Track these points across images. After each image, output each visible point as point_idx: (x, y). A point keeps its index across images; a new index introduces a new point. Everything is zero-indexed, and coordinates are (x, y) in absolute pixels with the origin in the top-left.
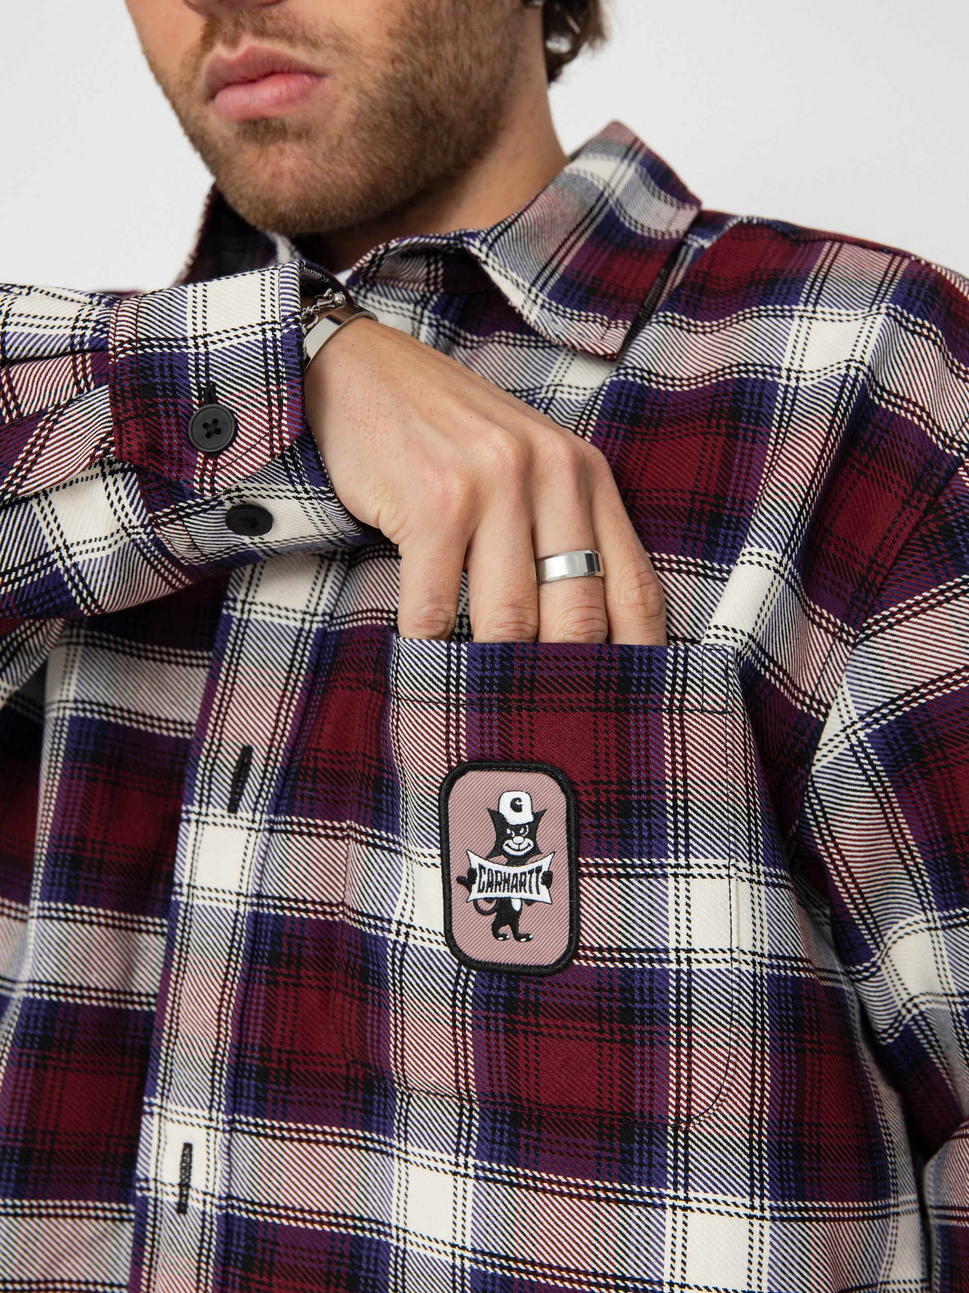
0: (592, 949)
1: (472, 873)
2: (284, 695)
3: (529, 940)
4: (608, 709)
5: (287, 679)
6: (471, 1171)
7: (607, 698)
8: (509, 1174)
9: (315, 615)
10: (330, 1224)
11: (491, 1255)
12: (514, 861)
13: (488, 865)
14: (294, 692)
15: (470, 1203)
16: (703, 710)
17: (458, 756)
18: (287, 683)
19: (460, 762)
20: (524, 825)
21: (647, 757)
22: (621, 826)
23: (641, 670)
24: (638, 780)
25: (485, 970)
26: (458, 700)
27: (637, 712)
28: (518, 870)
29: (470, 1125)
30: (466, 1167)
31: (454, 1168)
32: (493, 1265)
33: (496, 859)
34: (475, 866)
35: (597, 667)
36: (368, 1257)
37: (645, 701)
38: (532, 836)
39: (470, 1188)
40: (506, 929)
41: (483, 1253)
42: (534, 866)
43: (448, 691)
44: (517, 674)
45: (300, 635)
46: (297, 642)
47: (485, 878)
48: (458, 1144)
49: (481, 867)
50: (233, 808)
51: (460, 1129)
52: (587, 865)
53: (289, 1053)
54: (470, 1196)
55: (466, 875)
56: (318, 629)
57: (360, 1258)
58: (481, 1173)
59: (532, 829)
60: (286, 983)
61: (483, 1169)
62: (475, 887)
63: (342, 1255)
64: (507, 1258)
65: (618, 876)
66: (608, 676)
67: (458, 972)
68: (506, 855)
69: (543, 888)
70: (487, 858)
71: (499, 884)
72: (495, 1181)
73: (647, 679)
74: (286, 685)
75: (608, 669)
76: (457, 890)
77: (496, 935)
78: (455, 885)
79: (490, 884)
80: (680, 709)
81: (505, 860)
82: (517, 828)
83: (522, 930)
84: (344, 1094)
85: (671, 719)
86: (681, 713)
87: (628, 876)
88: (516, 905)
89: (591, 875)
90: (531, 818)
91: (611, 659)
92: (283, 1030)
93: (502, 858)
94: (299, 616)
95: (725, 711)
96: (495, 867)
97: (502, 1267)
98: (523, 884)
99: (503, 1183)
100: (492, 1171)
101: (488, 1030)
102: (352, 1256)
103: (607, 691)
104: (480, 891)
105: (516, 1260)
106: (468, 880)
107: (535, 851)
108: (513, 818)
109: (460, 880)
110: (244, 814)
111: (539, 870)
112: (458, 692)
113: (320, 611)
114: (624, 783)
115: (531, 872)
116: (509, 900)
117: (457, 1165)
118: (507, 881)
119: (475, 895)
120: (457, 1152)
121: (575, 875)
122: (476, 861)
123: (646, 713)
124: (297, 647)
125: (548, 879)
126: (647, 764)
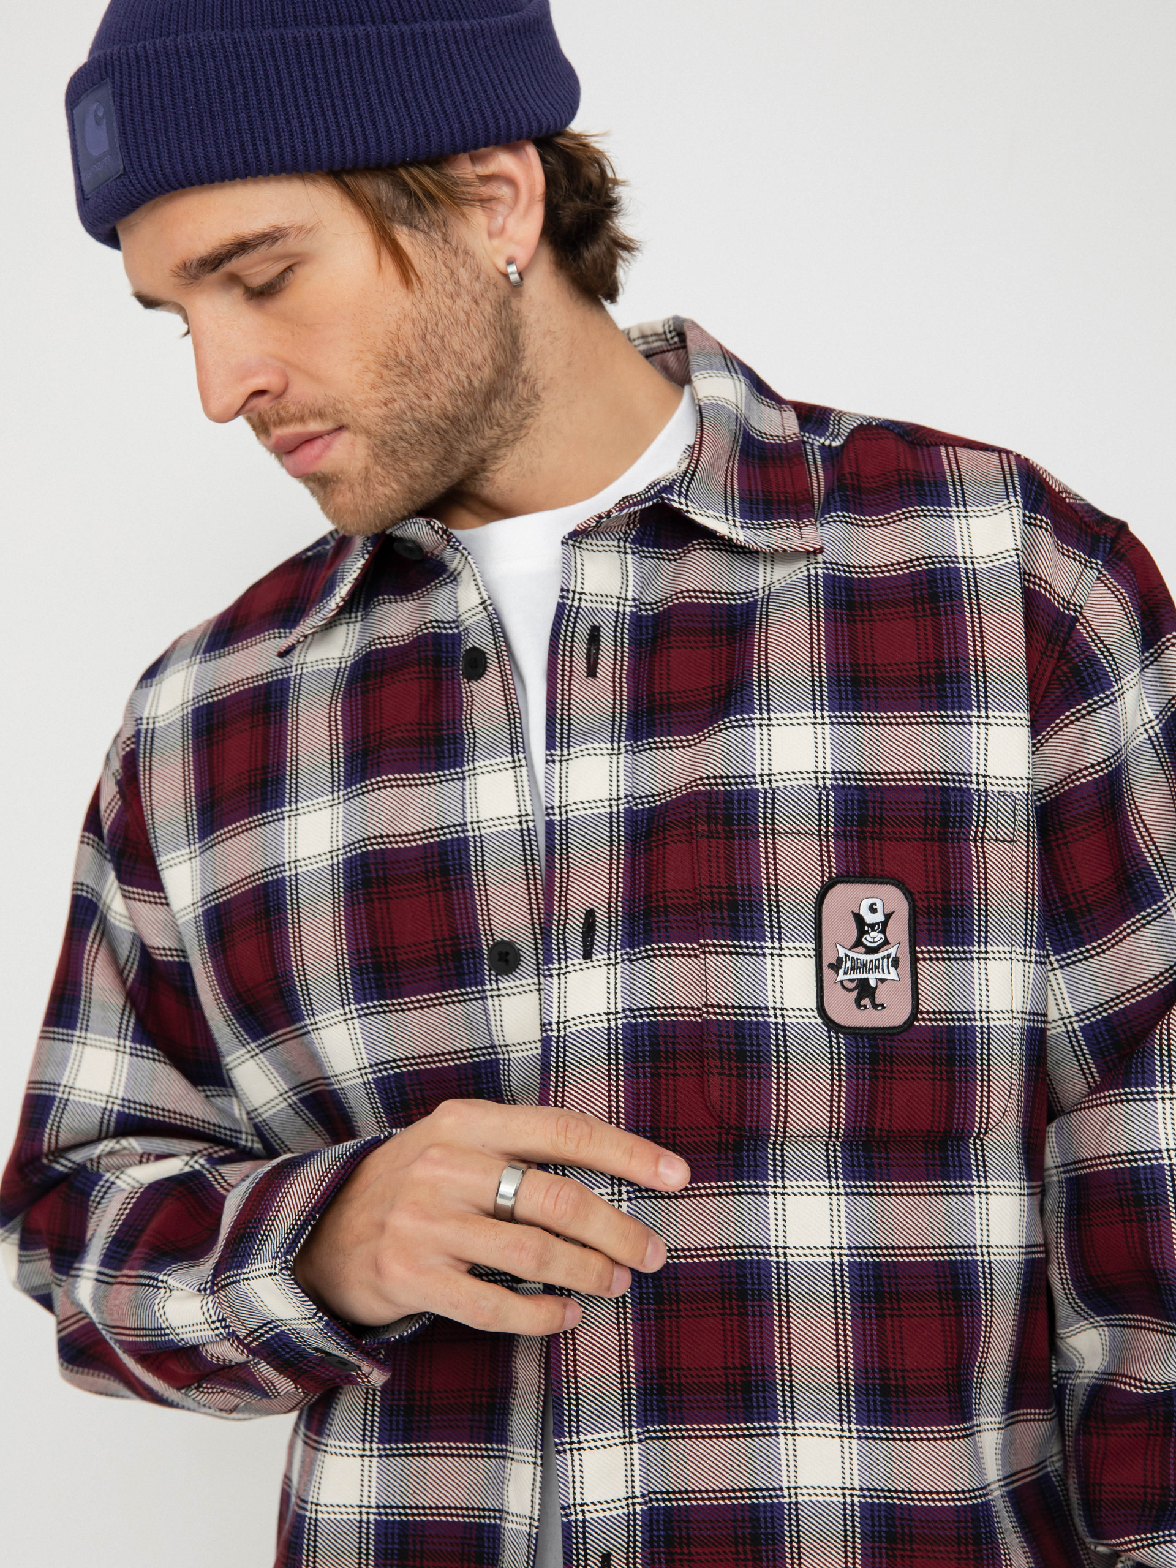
0: (928, 1012)
1: (839, 960)
2: (611, 863)
3: (884, 1008)
4: (934, 839)
5: (611, 851)
6: (842, 1190)
7: (932, 832)
8: (868, 1187)
9: (619, 799)
10: (718, 1255)
11: (863, 1248)
12: (871, 951)
13: (851, 954)
14: (619, 858)
15: (843, 1214)
16: (997, 840)
17: (830, 872)
18: (612, 854)
19: (830, 878)
20: (878, 924)
21: (961, 874)
22: (944, 923)
23: (956, 811)
24: (955, 891)
25: (850, 1034)
26: (827, 832)
27: (953, 842)
28: (873, 957)
29: (835, 1157)
30: (838, 1188)
31: (828, 1190)
32: (866, 1255)
33: (856, 949)
34: (841, 955)
35: (926, 809)
36: (751, 1274)
37: (958, 833)
38: (883, 931)
39: (842, 1203)
40: (866, 1002)
41: (857, 1248)
42: (885, 954)
43: (820, 825)
44: (871, 813)
45: (611, 817)
46: (611, 823)
47: (849, 964)
48: (829, 1172)
49: (846, 955)
50: (587, 955)
51: (828, 1161)
52: (922, 952)
53: (673, 1129)
54: (843, 1209)
55: (834, 962)
56: (625, 809)
57: (745, 1276)
58: (848, 1190)
59: (883, 927)
60: (666, 1075)
61: (850, 1187)
62: (841, 971)
63: (731, 1277)
64: (875, 1248)
65: (944, 959)
66: (933, 816)
67: (830, 1037)
68: (865, 946)
69: (892, 969)
70: (850, 949)
71: (859, 968)
72: (859, 1194)
73: (960, 818)
74: (611, 856)
75: (933, 810)
76: (827, 973)
77: (859, 1006)
78: (826, 971)
79: (853, 968)
80: (982, 839)
81: (864, 950)
82: (872, 926)
83: (878, 1002)
84: (717, 1156)
85: (976, 847)
86: (982, 842)
87: (950, 959)
88: (873, 983)
89: (925, 959)
90: (882, 919)
91: (935, 803)
92: (667, 1112)
93: (862, 949)
94: (607, 803)
95: (1012, 840)
96: (856, 956)
97: (872, 1255)
98: (877, 967)
99: (865, 1194)
100: (856, 1187)
101: (858, 1078)
102: (738, 1275)
103: (932, 826)
104: (845, 973)
105: (881, 1248)
106: (836, 967)
107: (886, 942)
108: (869, 918)
109: (831, 966)
110: (599, 957)
111: (889, 956)
112: (828, 826)
113: (622, 795)
114: (946, 892)
115: (883, 958)
116: (867, 980)
117: (831, 1187)
118: (865, 965)
119: (841, 976)
120: (829, 1178)
121: (914, 961)
122: (842, 952)
123: (959, 842)
124: (612, 826)
125: (896, 963)
126: (961, 879)
